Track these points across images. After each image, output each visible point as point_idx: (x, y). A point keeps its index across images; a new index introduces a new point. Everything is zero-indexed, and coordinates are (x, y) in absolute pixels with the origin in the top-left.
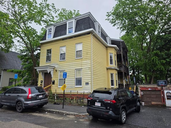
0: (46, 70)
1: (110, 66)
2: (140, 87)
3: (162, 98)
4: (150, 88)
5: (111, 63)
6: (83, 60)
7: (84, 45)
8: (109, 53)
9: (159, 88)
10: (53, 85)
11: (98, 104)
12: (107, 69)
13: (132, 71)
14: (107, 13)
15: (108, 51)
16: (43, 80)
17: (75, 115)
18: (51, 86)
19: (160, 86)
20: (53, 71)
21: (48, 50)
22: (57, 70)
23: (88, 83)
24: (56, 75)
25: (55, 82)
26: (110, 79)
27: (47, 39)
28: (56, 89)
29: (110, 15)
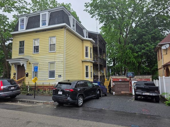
0: (19, 63)
1: (85, 58)
2: (113, 79)
3: (130, 87)
4: (121, 79)
5: (87, 56)
6: (56, 53)
7: (57, 39)
8: (84, 46)
9: (128, 79)
10: (27, 78)
11: (60, 93)
12: (83, 62)
13: (113, 62)
14: (85, 3)
15: (84, 44)
16: (16, 72)
17: (44, 103)
18: (24, 79)
19: (129, 77)
20: (26, 64)
21: (20, 42)
22: (31, 62)
23: (61, 76)
24: (30, 68)
25: (29, 74)
26: (85, 71)
27: (19, 30)
28: (29, 81)
29: (88, 6)
